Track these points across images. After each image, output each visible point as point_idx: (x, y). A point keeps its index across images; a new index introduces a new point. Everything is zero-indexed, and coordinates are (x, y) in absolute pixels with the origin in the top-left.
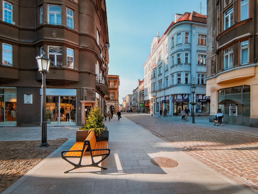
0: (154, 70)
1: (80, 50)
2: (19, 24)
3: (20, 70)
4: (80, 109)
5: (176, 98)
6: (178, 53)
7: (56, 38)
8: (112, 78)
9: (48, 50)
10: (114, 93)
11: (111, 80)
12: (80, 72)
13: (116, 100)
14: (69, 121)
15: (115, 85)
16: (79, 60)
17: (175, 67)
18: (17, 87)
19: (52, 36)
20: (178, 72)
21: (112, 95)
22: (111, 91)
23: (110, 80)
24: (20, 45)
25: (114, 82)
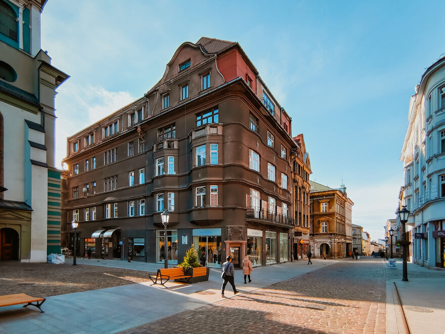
0: (409, 168)
1: (224, 184)
2: (179, 173)
3: (179, 213)
4: (224, 250)
5: (439, 229)
6: (440, 129)
7: (201, 178)
8: (323, 195)
9: (196, 191)
10: (328, 221)
11: (323, 199)
12: (224, 209)
13: (331, 234)
14: (215, 262)
15: (330, 207)
16: (223, 197)
17: (435, 160)
18: (178, 229)
19: (198, 178)
20: (440, 170)
21: (324, 226)
22: (323, 219)
23: (320, 199)
24: (179, 191)
25: (329, 202)
